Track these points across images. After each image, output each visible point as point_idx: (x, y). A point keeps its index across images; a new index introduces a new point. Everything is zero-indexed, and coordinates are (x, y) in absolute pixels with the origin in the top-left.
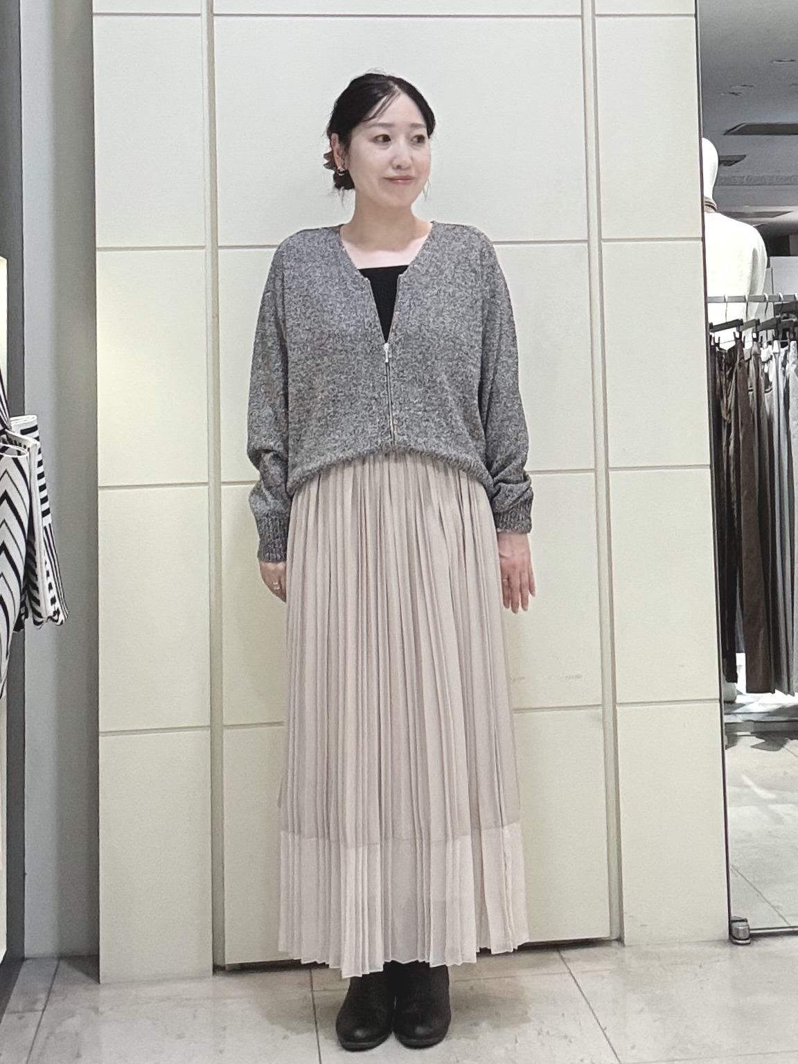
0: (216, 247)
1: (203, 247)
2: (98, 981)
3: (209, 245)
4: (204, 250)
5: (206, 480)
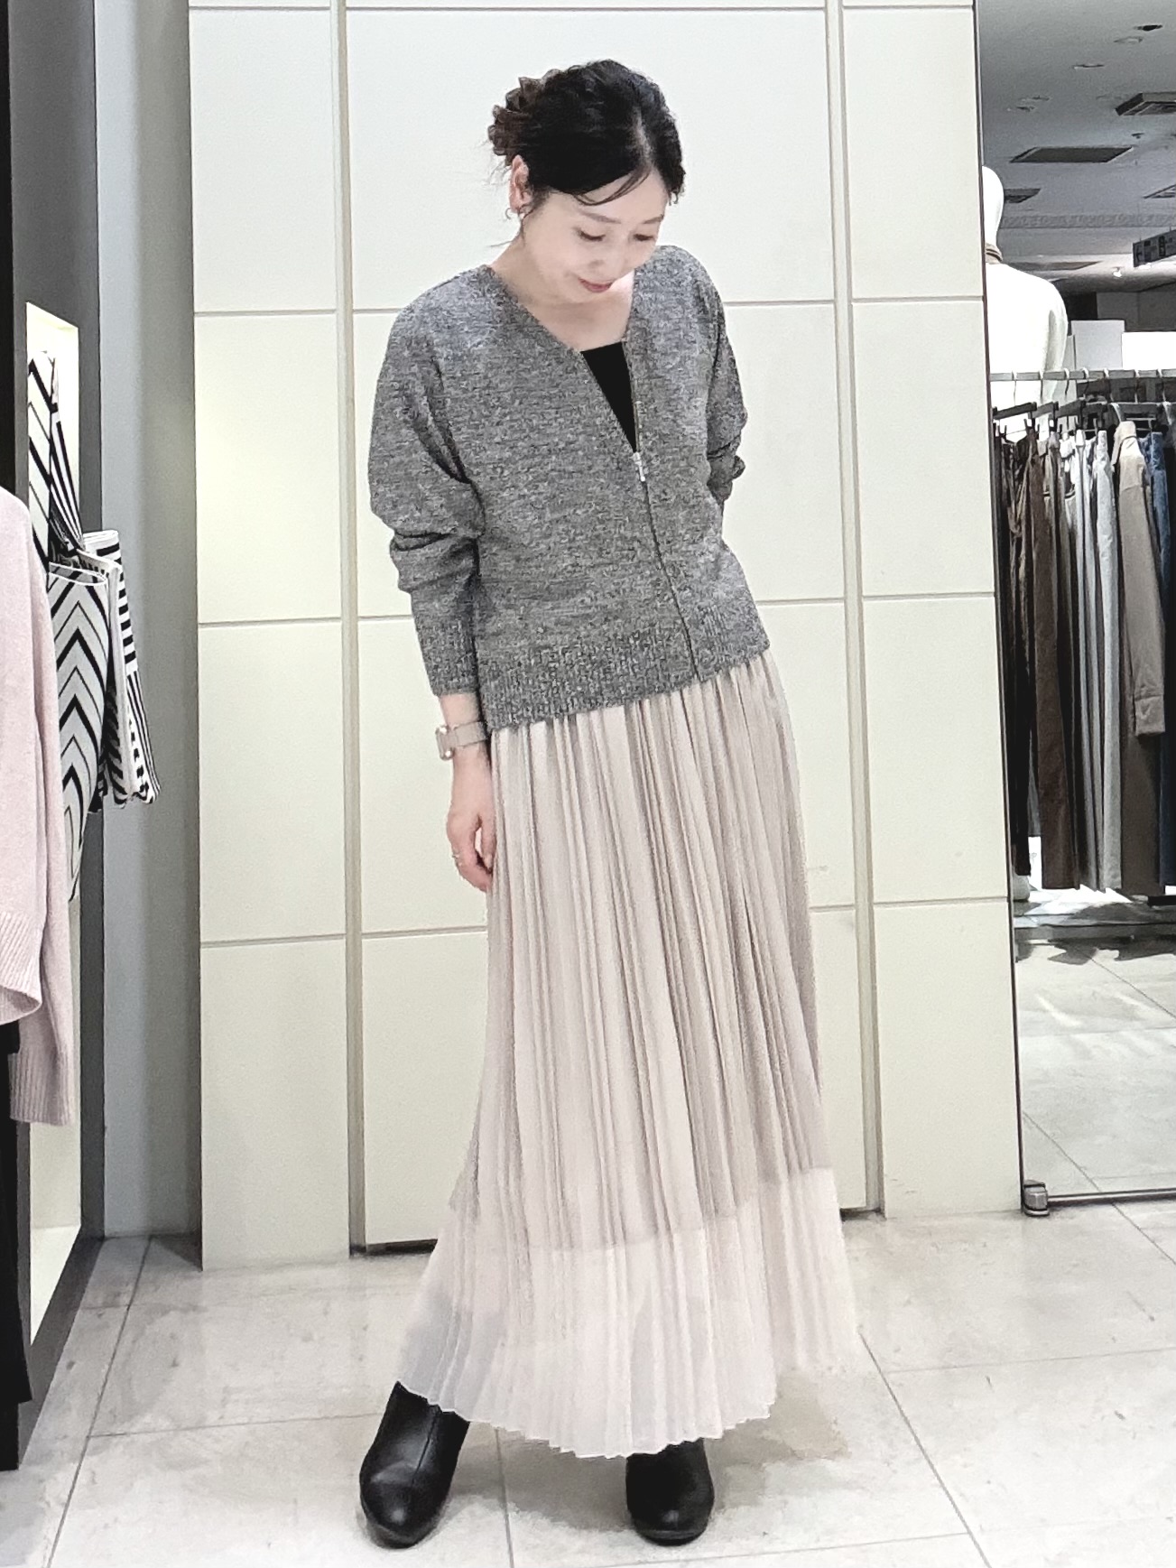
0: (350, 311)
1: (333, 311)
2: (200, 1266)
3: (341, 309)
4: (334, 315)
5: (339, 615)
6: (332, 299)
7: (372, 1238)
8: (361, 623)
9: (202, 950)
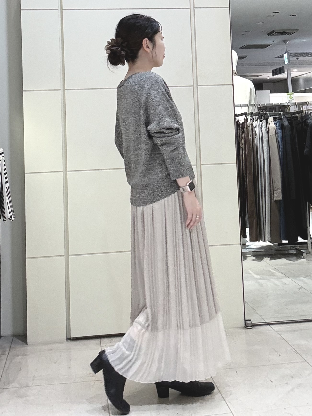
0: (64, 90)
1: (60, 90)
2: (27, 344)
3: (62, 89)
4: (60, 91)
5: (62, 170)
6: (60, 86)
7: (72, 336)
8: (68, 172)
9: (26, 260)
